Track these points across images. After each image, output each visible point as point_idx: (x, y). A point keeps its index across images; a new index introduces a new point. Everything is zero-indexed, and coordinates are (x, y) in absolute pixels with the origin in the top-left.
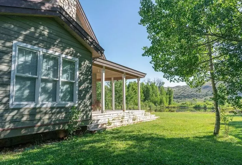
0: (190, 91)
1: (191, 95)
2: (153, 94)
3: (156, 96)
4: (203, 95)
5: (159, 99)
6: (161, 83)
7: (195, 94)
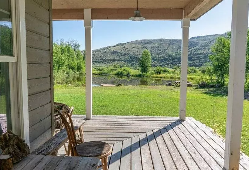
0: (99, 56)
1: (101, 60)
2: (70, 58)
3: (73, 60)
4: (112, 61)
5: (76, 64)
6: (76, 46)
7: (104, 59)
